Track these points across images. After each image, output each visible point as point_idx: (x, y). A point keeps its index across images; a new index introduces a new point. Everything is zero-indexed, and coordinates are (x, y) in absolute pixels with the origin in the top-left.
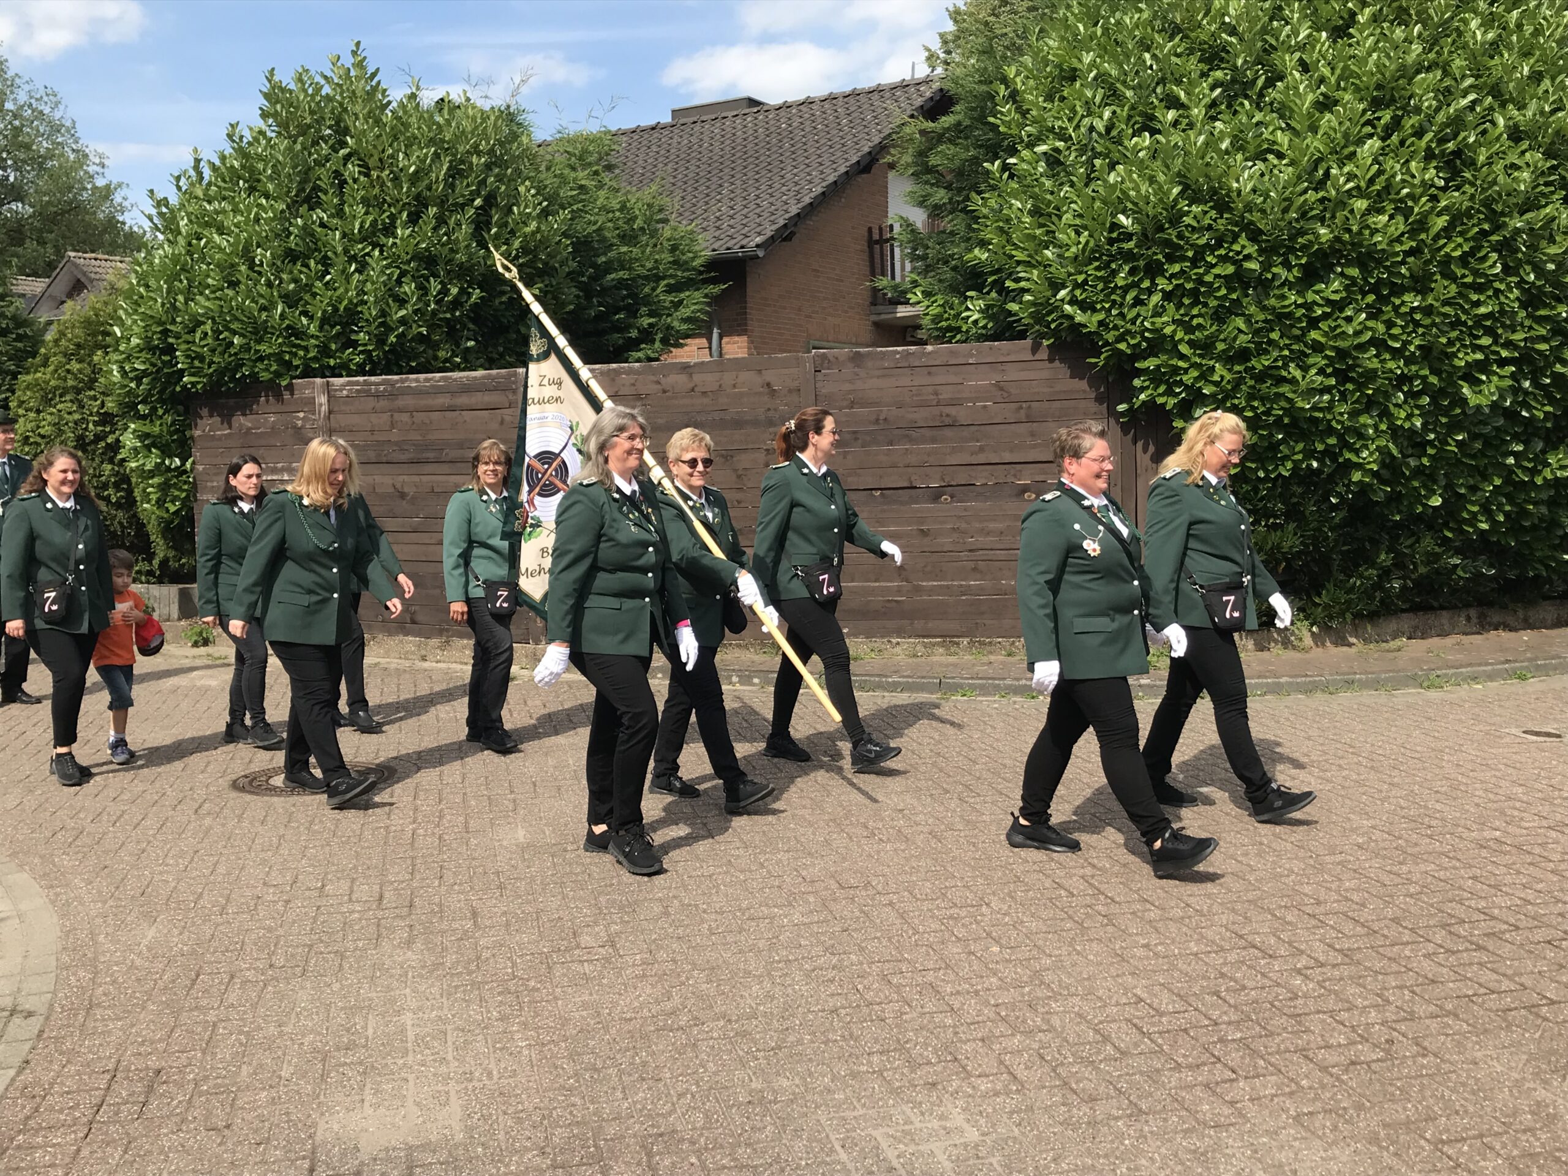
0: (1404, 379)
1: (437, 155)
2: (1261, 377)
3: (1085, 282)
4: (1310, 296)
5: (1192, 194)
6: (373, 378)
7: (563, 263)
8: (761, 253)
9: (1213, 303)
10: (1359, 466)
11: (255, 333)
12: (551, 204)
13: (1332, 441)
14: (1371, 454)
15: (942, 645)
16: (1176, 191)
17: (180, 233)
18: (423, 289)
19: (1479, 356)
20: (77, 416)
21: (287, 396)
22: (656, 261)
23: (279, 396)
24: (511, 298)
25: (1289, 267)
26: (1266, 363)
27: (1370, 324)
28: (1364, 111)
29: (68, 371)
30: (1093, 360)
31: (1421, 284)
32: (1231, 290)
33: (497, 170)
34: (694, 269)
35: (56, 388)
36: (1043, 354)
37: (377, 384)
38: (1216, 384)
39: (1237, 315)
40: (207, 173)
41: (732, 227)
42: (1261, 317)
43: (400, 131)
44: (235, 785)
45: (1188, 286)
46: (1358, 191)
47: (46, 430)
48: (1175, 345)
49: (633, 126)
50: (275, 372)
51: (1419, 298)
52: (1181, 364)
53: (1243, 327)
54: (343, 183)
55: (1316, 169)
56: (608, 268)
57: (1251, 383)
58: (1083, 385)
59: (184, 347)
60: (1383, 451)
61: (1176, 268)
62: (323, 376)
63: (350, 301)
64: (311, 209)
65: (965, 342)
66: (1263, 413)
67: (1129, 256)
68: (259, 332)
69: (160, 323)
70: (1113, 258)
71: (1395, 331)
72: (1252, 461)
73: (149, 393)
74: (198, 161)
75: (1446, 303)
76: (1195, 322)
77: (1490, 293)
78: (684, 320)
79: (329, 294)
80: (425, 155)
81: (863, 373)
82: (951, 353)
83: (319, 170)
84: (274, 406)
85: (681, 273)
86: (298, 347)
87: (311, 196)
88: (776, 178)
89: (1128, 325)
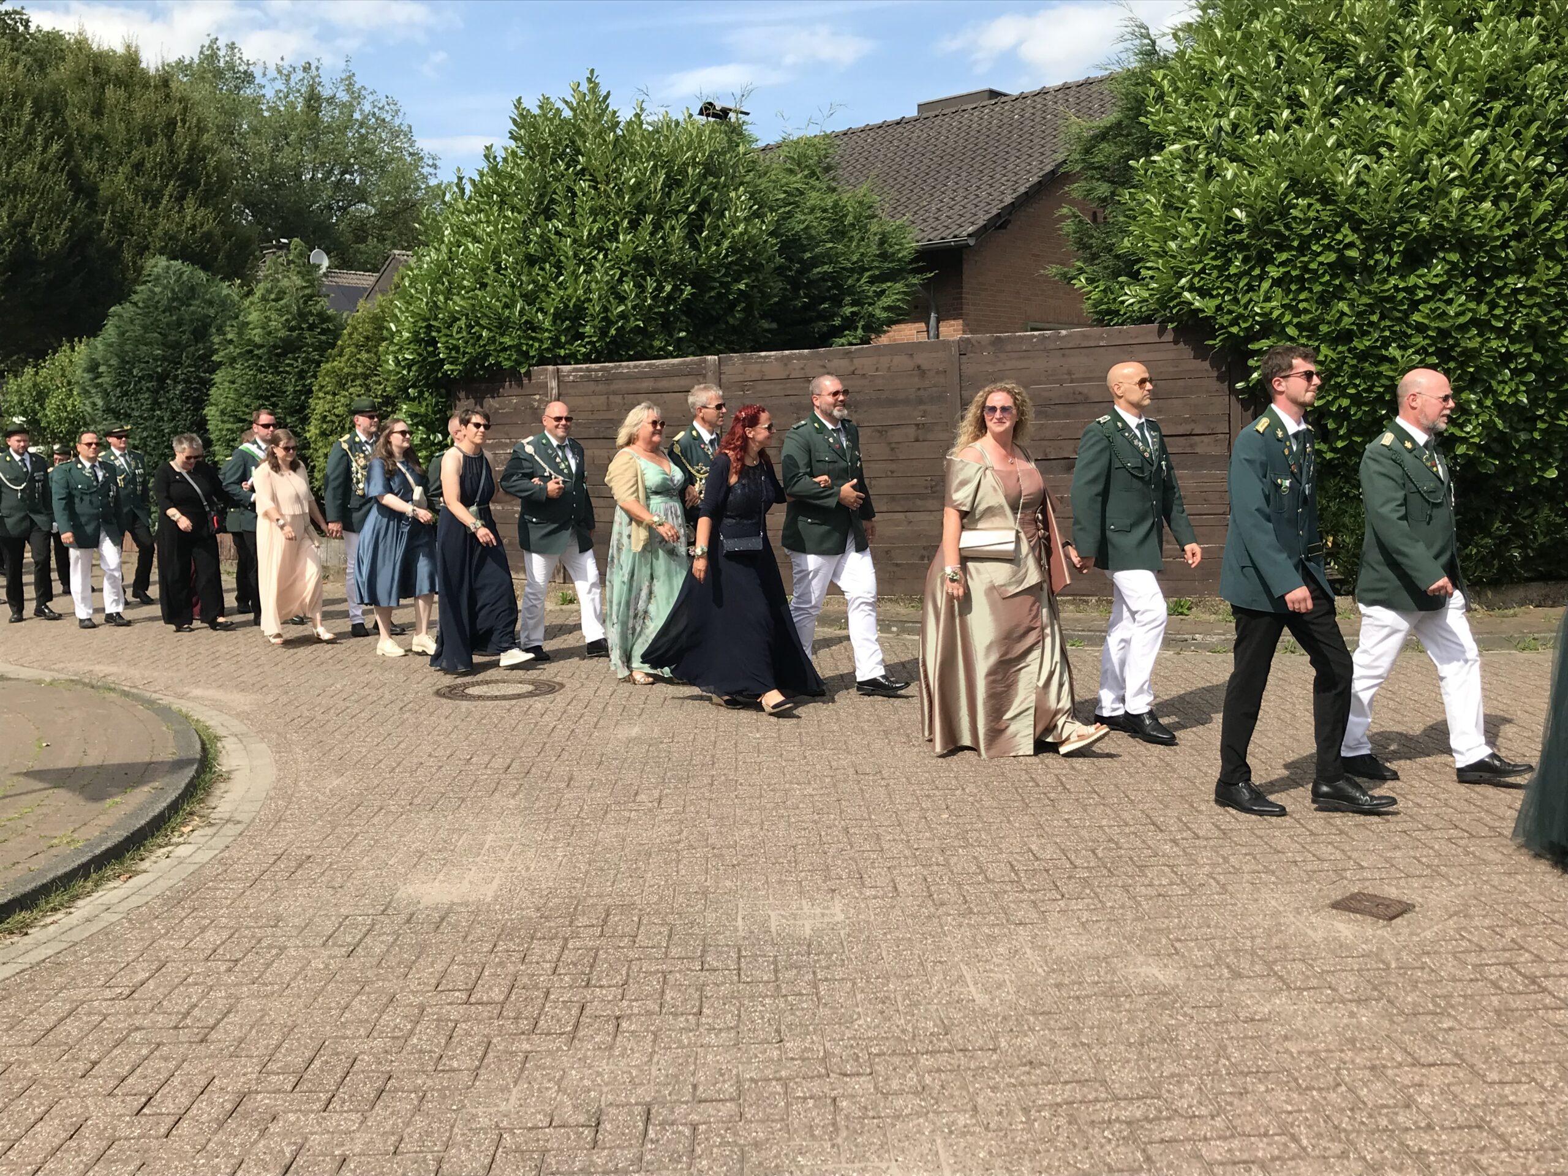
0: (1507, 358)
1: (655, 166)
2: (1363, 356)
3: (1203, 271)
4: (1412, 280)
5: (1299, 186)
6: (593, 366)
7: (770, 259)
8: (972, 242)
9: (1317, 288)
10: (1464, 440)
11: (499, 328)
12: (760, 206)
14: (1475, 428)
15: (1072, 602)
16: (1283, 186)
17: (443, 242)
18: (640, 287)
21: (526, 381)
22: (862, 254)
23: (520, 384)
24: (719, 293)
25: (1388, 251)
26: (1368, 344)
27: (1472, 305)
28: (1474, 104)
29: (358, 360)
30: (1211, 342)
31: (1525, 267)
32: (1334, 276)
33: (711, 179)
34: (899, 260)
35: (348, 374)
36: (1169, 337)
37: (596, 370)
39: (1340, 299)
40: (469, 188)
41: (949, 217)
42: (1365, 300)
43: (622, 149)
44: (438, 693)
45: (1294, 273)
46: (1462, 181)
47: (340, 410)
48: (1284, 326)
49: (880, 121)
50: (516, 360)
51: (1523, 279)
53: (1346, 309)
54: (575, 195)
55: (1422, 161)
56: (816, 262)
57: (1355, 362)
58: (1206, 365)
59: (443, 339)
60: (1488, 426)
61: (1284, 256)
62: (556, 364)
63: (578, 299)
64: (549, 219)
65: (1122, 324)
66: (1364, 390)
67: (1241, 246)
68: (503, 325)
69: (425, 320)
70: (1229, 248)
71: (1498, 311)
72: (1359, 435)
73: (417, 380)
74: (460, 179)
75: (1549, 283)
76: (1301, 306)
78: (885, 309)
79: (561, 293)
80: (646, 169)
81: (1003, 356)
82: (1085, 336)
83: (555, 185)
84: (516, 390)
85: (886, 265)
86: (534, 339)
87: (547, 208)
88: (998, 169)
89: (1241, 310)
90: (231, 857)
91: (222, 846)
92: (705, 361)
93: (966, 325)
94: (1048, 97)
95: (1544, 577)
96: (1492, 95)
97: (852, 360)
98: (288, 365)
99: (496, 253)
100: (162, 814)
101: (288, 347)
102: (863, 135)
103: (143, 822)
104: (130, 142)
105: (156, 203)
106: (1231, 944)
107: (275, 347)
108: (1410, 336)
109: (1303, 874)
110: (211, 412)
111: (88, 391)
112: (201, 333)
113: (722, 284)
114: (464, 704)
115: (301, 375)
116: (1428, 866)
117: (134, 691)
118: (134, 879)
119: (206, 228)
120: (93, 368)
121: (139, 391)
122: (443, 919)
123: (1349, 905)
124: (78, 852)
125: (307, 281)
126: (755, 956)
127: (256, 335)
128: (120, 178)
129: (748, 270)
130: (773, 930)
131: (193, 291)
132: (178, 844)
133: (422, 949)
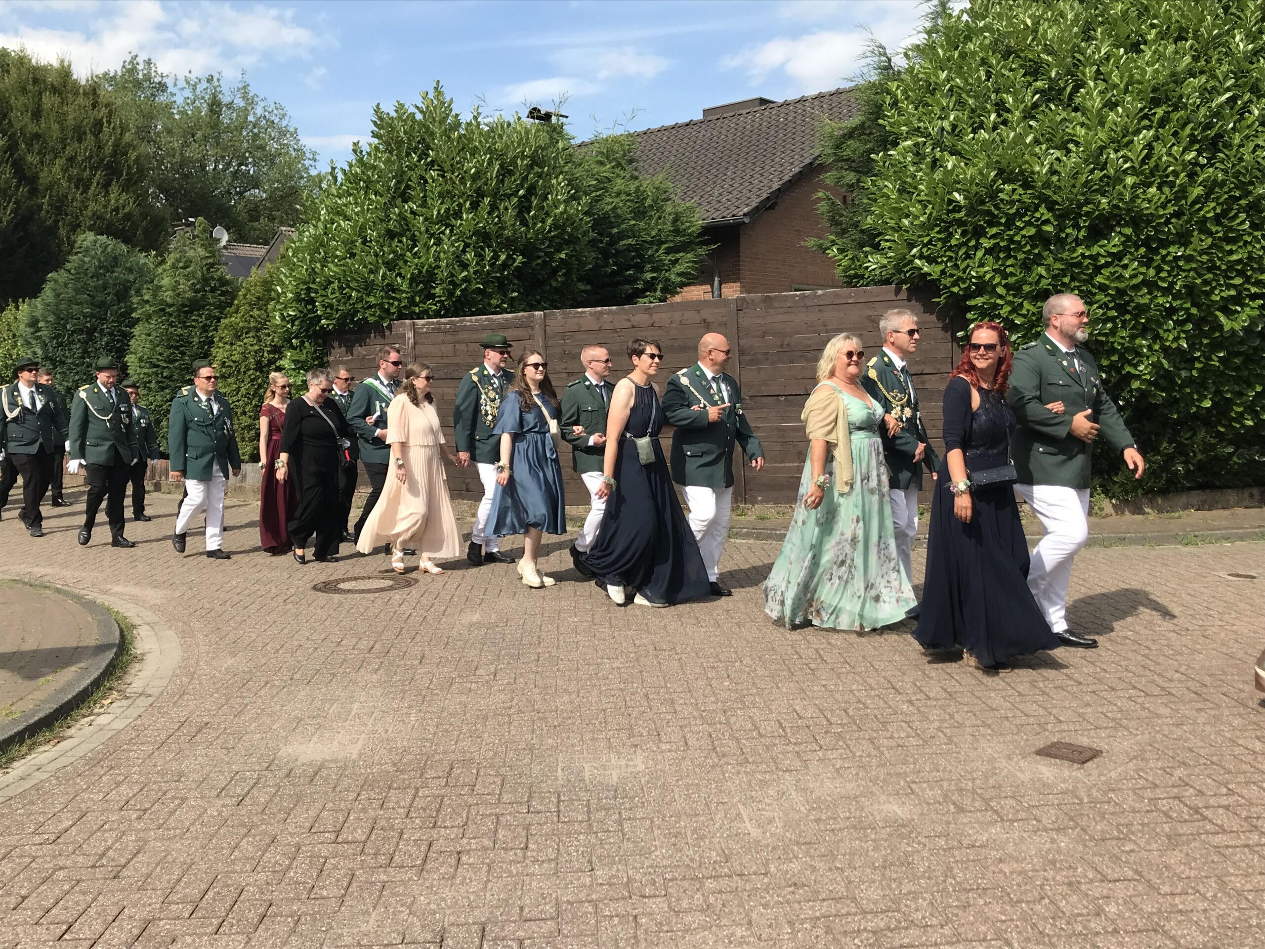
0: (1171, 311)
1: (490, 163)
3: (930, 242)
4: (1095, 250)
5: (1005, 175)
6: (443, 320)
7: (585, 234)
8: (747, 220)
9: (1021, 256)
10: (1137, 377)
11: (365, 289)
12: (576, 191)
13: (1115, 358)
14: (1146, 367)
16: (993, 174)
17: (320, 220)
18: (480, 256)
19: (1233, 292)
20: (256, 348)
21: (387, 333)
22: (660, 230)
24: (544, 261)
25: (1077, 227)
27: (1143, 270)
28: (1142, 110)
29: (251, 316)
30: (937, 300)
31: (1183, 239)
32: (1034, 247)
33: (536, 169)
34: (689, 235)
35: (243, 328)
36: (903, 295)
37: (445, 324)
38: (1024, 316)
39: (1039, 265)
40: (340, 177)
41: (728, 200)
42: (1059, 265)
43: (465, 146)
44: (315, 588)
45: (1002, 244)
46: (1133, 171)
47: (236, 357)
48: (994, 287)
49: (672, 123)
50: (379, 316)
51: (1182, 249)
52: (999, 301)
53: (1044, 273)
54: (426, 182)
55: (1102, 155)
56: (621, 236)
58: (933, 318)
59: (320, 299)
60: (1157, 366)
61: (994, 230)
62: (412, 319)
63: (430, 266)
64: (405, 201)
65: (866, 285)
67: (960, 223)
68: (368, 287)
69: (305, 283)
70: (951, 224)
71: (1163, 275)
73: (299, 332)
74: (333, 169)
75: (1202, 252)
76: (1008, 270)
77: (1241, 244)
78: (679, 274)
79: (416, 261)
80: (483, 161)
81: (771, 311)
82: (836, 295)
83: (410, 173)
84: (379, 340)
85: (679, 239)
86: (394, 299)
87: (404, 192)
88: (767, 162)
89: (960, 274)
90: (143, 725)
91: (136, 715)
92: (533, 316)
93: (742, 287)
94: (807, 104)
95: (1202, 487)
96: (1156, 102)
97: (651, 314)
98: (194, 320)
99: (363, 228)
100: (86, 690)
101: (193, 306)
102: (659, 135)
103: (70, 696)
104: (63, 140)
105: (86, 189)
106: (956, 785)
107: (183, 306)
108: (1094, 294)
109: (1013, 727)
110: (131, 359)
111: (28, 343)
112: (122, 295)
113: (546, 254)
114: (337, 597)
115: (205, 329)
116: (1113, 720)
117: (65, 588)
118: (62, 744)
119: (127, 210)
120: (33, 323)
121: (72, 342)
122: (316, 774)
123: (1049, 752)
124: (15, 722)
125: (210, 252)
126: (571, 801)
127: (167, 296)
128: (57, 169)
129: (568, 243)
130: (587, 779)
131: (115, 261)
132: (99, 714)
133: (298, 799)
